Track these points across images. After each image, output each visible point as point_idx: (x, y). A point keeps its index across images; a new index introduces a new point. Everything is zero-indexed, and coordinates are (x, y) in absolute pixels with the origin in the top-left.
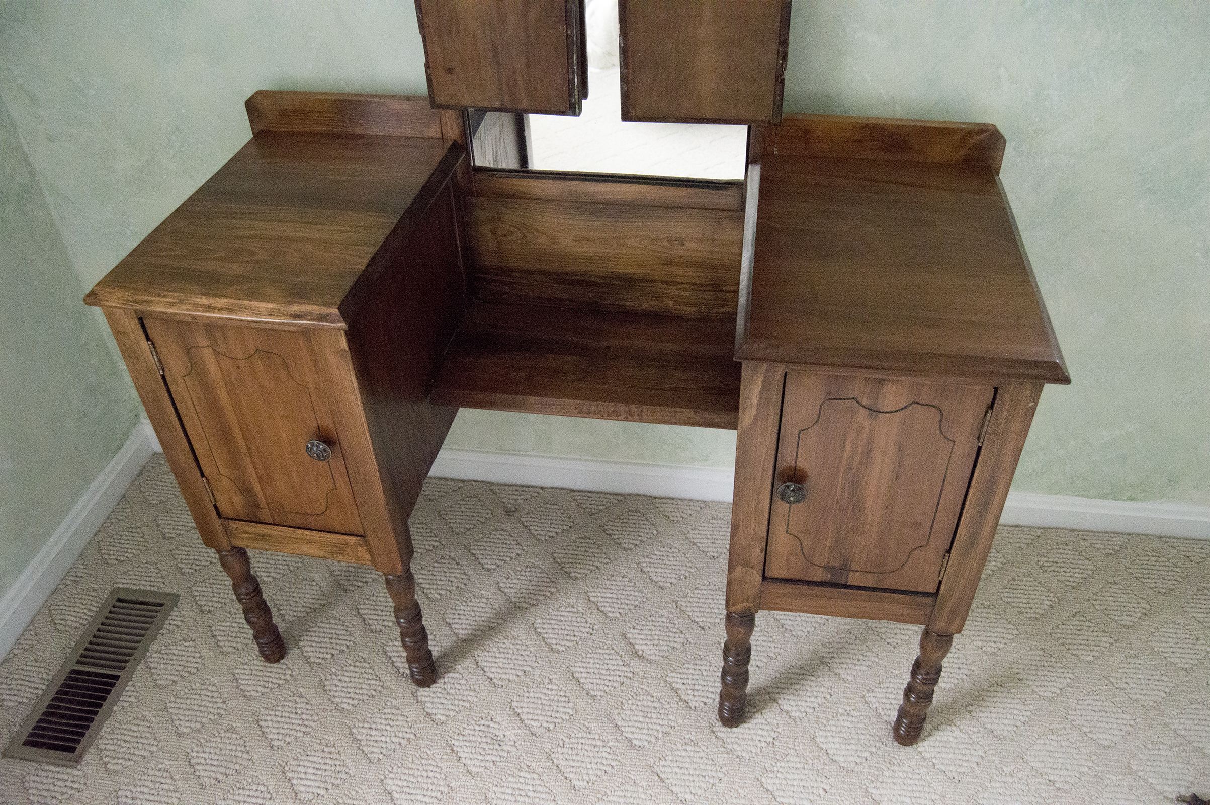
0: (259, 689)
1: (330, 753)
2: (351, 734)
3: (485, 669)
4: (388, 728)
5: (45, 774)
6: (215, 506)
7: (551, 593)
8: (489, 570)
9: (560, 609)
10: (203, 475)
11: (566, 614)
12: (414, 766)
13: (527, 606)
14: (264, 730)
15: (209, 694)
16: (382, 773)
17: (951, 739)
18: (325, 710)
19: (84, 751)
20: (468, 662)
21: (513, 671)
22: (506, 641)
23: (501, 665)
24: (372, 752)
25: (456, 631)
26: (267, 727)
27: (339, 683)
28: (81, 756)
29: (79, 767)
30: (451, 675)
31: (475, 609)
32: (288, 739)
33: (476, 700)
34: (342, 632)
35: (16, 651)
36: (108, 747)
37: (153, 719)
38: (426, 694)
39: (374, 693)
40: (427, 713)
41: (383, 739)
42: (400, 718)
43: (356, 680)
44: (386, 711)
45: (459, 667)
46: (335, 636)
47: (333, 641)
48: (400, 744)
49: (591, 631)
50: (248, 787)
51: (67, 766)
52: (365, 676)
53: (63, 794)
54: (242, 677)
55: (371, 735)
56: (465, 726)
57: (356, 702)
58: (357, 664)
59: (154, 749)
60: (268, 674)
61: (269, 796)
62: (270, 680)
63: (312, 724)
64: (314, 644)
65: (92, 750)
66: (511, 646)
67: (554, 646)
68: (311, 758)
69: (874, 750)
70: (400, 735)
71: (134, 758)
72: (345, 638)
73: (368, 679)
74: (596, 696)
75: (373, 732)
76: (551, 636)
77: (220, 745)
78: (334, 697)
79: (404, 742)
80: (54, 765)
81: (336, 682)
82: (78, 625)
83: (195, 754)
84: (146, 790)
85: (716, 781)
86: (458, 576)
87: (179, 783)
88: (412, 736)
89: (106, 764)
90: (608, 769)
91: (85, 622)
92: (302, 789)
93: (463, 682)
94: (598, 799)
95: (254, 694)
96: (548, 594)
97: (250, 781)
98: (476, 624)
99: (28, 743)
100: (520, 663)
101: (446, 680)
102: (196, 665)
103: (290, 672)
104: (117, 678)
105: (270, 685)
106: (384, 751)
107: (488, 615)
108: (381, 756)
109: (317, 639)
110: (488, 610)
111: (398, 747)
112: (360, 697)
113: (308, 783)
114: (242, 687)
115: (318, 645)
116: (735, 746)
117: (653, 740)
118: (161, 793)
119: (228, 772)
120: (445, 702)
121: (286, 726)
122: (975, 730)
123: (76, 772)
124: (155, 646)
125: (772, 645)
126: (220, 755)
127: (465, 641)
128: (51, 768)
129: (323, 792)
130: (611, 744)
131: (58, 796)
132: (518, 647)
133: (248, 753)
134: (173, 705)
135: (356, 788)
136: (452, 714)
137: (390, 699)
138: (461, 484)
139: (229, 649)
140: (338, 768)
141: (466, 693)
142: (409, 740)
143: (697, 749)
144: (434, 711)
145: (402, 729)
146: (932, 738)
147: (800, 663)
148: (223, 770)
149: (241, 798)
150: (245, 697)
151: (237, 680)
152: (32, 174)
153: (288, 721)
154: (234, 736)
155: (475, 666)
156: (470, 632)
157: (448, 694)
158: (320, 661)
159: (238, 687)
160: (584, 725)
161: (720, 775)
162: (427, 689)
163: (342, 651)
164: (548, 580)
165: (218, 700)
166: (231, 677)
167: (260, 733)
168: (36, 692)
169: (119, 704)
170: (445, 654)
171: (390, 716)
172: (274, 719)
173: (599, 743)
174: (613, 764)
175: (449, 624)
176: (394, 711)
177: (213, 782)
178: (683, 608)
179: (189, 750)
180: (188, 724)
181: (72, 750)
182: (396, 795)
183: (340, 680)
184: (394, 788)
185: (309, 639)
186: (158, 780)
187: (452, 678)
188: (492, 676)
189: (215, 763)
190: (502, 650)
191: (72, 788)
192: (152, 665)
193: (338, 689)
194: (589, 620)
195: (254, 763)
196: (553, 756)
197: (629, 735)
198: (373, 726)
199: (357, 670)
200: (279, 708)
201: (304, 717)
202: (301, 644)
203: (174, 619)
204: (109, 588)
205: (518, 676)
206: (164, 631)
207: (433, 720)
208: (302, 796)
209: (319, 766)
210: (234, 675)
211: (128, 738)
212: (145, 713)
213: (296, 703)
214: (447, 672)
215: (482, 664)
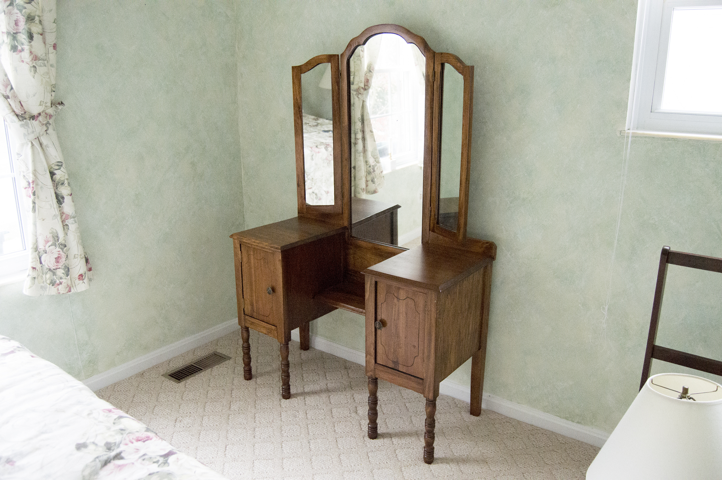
0: (238, 384)
1: (246, 403)
2: (255, 401)
3: (306, 401)
4: (267, 403)
5: (169, 382)
6: (244, 309)
7: (342, 391)
8: (327, 380)
9: (341, 395)
10: (243, 298)
11: (342, 397)
12: (267, 414)
13: (331, 391)
14: (232, 393)
15: (224, 381)
16: (257, 412)
17: (444, 467)
18: (252, 394)
19: (182, 381)
20: (302, 398)
23: (311, 401)
24: (258, 407)
25: (305, 390)
26: (234, 392)
29: (178, 384)
31: (315, 387)
32: (237, 397)
33: (297, 406)
35: (180, 356)
36: (189, 382)
37: (205, 381)
39: (269, 395)
40: (280, 405)
41: (263, 405)
42: (272, 403)
43: (266, 391)
44: (269, 400)
45: (298, 398)
47: (267, 381)
49: (346, 403)
50: (219, 402)
51: (176, 383)
52: (270, 391)
53: (171, 387)
54: (236, 380)
55: (260, 403)
56: (289, 410)
57: (262, 395)
58: (270, 388)
59: (200, 387)
61: (222, 406)
62: (243, 383)
63: (246, 396)
64: (261, 380)
65: (184, 382)
66: (318, 398)
67: (332, 403)
68: (240, 402)
69: (413, 460)
71: (194, 387)
72: (271, 381)
74: (334, 418)
76: (333, 400)
77: (218, 392)
78: (257, 392)
79: (268, 408)
80: (173, 381)
81: (260, 389)
82: (200, 355)
84: (192, 394)
85: (354, 448)
86: (317, 378)
87: (201, 395)
88: (272, 408)
89: (186, 385)
90: (323, 434)
91: (202, 356)
93: (297, 401)
94: (313, 438)
95: (236, 384)
98: (312, 390)
99: (170, 375)
100: (318, 402)
101: (292, 399)
102: (225, 374)
103: (249, 383)
104: (202, 370)
106: (261, 408)
108: (259, 409)
110: (319, 388)
111: (266, 408)
112: (264, 395)
113: (235, 407)
114: (234, 382)
116: (367, 443)
117: (343, 433)
118: (195, 396)
119: (216, 397)
120: (288, 404)
121: (238, 394)
122: (456, 468)
124: (217, 366)
125: (404, 425)
126: (217, 394)
127: (305, 393)
128: (172, 382)
129: (237, 410)
130: (329, 429)
131: (169, 387)
132: (320, 399)
133: (224, 396)
134: (212, 380)
135: (247, 412)
136: (287, 407)
137: (272, 398)
138: (337, 358)
139: (236, 373)
140: (245, 407)
141: (295, 404)
142: (270, 408)
143: (355, 439)
144: (283, 404)
145: (270, 405)
146: (437, 465)
147: (409, 432)
149: (215, 404)
152: (244, 221)
153: (240, 393)
154: (223, 391)
156: (308, 391)
157: (290, 402)
158: (259, 384)
159: (232, 382)
160: (324, 422)
161: (356, 447)
162: (285, 400)
163: (267, 384)
164: (344, 387)
165: (225, 383)
167: (230, 393)
168: (179, 366)
169: (198, 375)
172: (237, 391)
173: (325, 427)
174: (325, 433)
175: (304, 388)
176: (271, 401)
177: (210, 398)
178: (382, 407)
179: (209, 390)
180: (213, 385)
181: (179, 380)
182: (256, 418)
183: (262, 390)
184: (257, 416)
185: (261, 378)
186: (196, 393)
188: (306, 403)
189: (214, 395)
190: (315, 398)
191: (174, 387)
192: (213, 370)
195: (224, 398)
196: (309, 425)
197: (336, 429)
198: (263, 402)
199: (268, 389)
200: (240, 390)
201: (245, 394)
202: (257, 379)
203: (227, 362)
204: (213, 351)
205: (314, 405)
206: (222, 364)
207: (281, 406)
208: (231, 409)
209: (241, 405)
210: (233, 379)
211: (195, 382)
212: (204, 379)
213: (245, 390)
214: (294, 398)
215: (306, 399)
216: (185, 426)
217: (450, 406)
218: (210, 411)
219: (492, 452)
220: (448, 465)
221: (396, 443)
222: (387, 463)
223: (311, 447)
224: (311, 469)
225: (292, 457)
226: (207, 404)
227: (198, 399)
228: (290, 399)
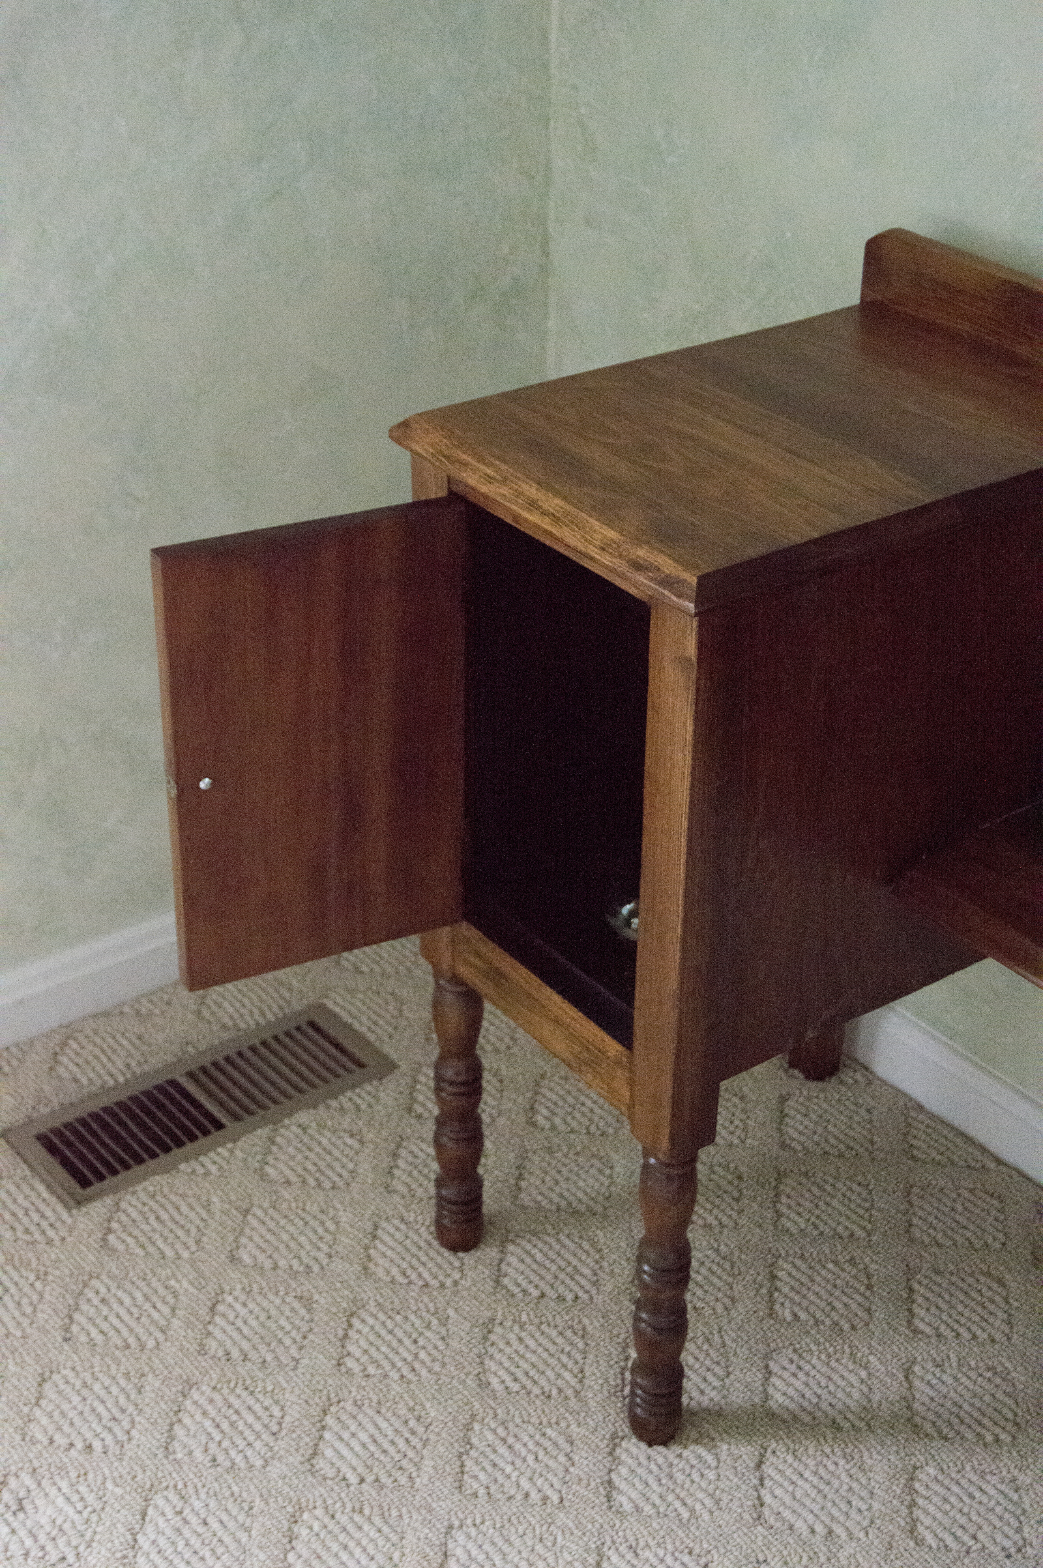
0: (395, 1271)
1: (413, 1433)
2: (468, 1427)
3: (767, 1482)
4: (530, 1459)
5: (27, 1190)
7: (997, 1440)
8: (916, 1331)
9: (988, 1477)
11: (992, 1492)
12: (517, 1543)
13: (931, 1431)
14: (351, 1333)
15: (320, 1230)
16: (461, 1516)
18: (459, 1366)
19: (100, 1195)
20: (746, 1452)
21: (810, 1517)
22: (842, 1462)
23: (798, 1495)
24: (475, 1477)
25: (770, 1390)
26: (359, 1332)
27: (515, 1343)
28: (89, 1199)
29: (74, 1211)
30: (701, 1451)
31: (835, 1377)
32: (371, 1370)
33: (706, 1516)
34: (587, 1272)
35: (126, 1009)
36: (130, 1210)
37: (218, 1214)
38: (634, 1450)
39: (554, 1392)
40: (610, 1482)
41: (509, 1469)
42: (562, 1458)
43: (545, 1355)
44: (549, 1432)
45: (725, 1447)
46: (569, 1269)
47: (562, 1276)
48: (527, 1495)
49: (1013, 1550)
50: (260, 1396)
51: (62, 1201)
52: (564, 1359)
53: (27, 1231)
54: (387, 1238)
55: (495, 1451)
56: (652, 1543)
57: (515, 1387)
58: (569, 1333)
59: (186, 1255)
60: (424, 1259)
61: (275, 1428)
62: (421, 1269)
63: (424, 1372)
64: (528, 1260)
65: (109, 1200)
66: (844, 1477)
67: (921, 1529)
68: (379, 1420)
70: (539, 1482)
71: (151, 1249)
72: (583, 1282)
73: (564, 1366)
75: (502, 1450)
76: (931, 1509)
77: (273, 1312)
78: (492, 1357)
79: (535, 1496)
80: (48, 1187)
81: (512, 1337)
82: (230, 1024)
83: (230, 1299)
84: (127, 1301)
86: (854, 1306)
87: (176, 1322)
88: (555, 1498)
89: (109, 1231)
91: (242, 1026)
92: (329, 1453)
93: (711, 1475)
95: (381, 1273)
96: (989, 1438)
97: (270, 1388)
98: (815, 1401)
99: (44, 1140)
100: (835, 1512)
101: (686, 1453)
102: (336, 1179)
103: (457, 1276)
104: (219, 1126)
105: (414, 1276)
106: (493, 1488)
107: (849, 1401)
108: (482, 1492)
109: (539, 1256)
110: (856, 1395)
111: (519, 1497)
112: (529, 1384)
113: (345, 1452)
114: (372, 1251)
115: (534, 1266)
118: (143, 1319)
119: (252, 1355)
120: (655, 1486)
121: (384, 1349)
123: (65, 1215)
124: (303, 1117)
126: (263, 1325)
127: (772, 1415)
128: (41, 1188)
129: (353, 1479)
131: (20, 1229)
132: (855, 1485)
133: (301, 1348)
134: (259, 1213)
135: (404, 1510)
136: (648, 1509)
137: (570, 1418)
138: (992, 1165)
139: (401, 1188)
140: (404, 1463)
141: (701, 1495)
142: (545, 1499)
144: (623, 1486)
145: (550, 1476)
148: (246, 1345)
149: (236, 1403)
150: (365, 1268)
151: (375, 1237)
153: (395, 1344)
154: (303, 1312)
155: (752, 1465)
156: (792, 1406)
157: (670, 1476)
158: (516, 1290)
159: (367, 1248)
162: (643, 1446)
163: (561, 1299)
164: (1010, 1416)
165: (325, 1248)
166: (369, 1226)
167: (341, 1333)
168: (107, 1078)
169: (193, 1163)
170: (720, 1414)
171: (547, 1444)
172: (378, 1327)
175: (770, 1373)
176: (561, 1441)
177: (220, 1353)
179: (227, 1288)
180: (257, 1252)
181: (85, 1183)
183: (520, 1339)
184: (459, 1552)
185: (529, 1247)
186: (154, 1299)
187: (699, 1457)
188: (768, 1499)
189: (245, 1330)
190: (821, 1471)
191: (43, 1232)
192: (278, 1139)
193: (508, 1350)
194: (1026, 1529)
195: (295, 1369)
198: (510, 1440)
199: (560, 1340)
200: (398, 1318)
201: (422, 1355)
202: (511, 1248)
203: (362, 1095)
204: (312, 998)
205: (813, 1531)
206: (334, 1103)
207: (609, 1498)
208: (320, 1463)
209: (380, 1439)
210: (376, 1227)
211: (164, 1216)
212: (215, 1199)
213: (428, 1327)
214: (696, 1442)
215: (768, 1469)
216: (32, 1554)
218: (198, 1454)
226: (195, 1395)
227: (151, 1344)
228: (676, 1449)
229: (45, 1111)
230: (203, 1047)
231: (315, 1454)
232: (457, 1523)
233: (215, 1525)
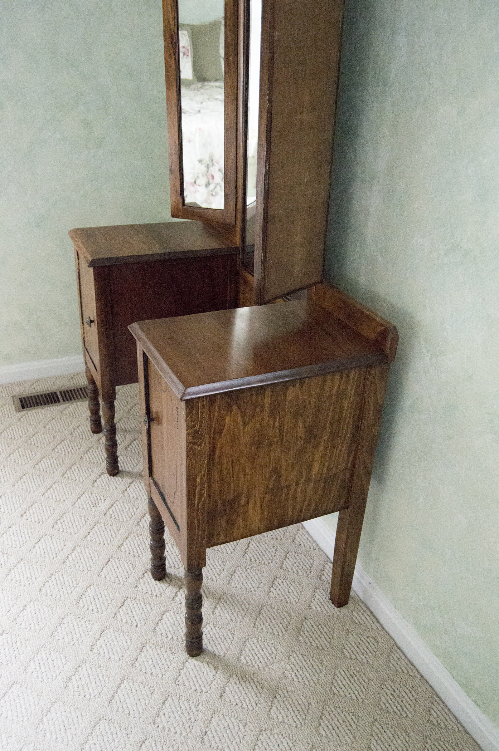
0: (78, 435)
1: (60, 464)
2: (72, 465)
3: (130, 487)
4: (82, 473)
5: (10, 408)
12: (68, 488)
14: (60, 444)
15: (67, 424)
17: (205, 672)
18: (79, 454)
19: (25, 410)
20: (129, 480)
21: (135, 495)
23: (135, 491)
24: (67, 474)
26: (62, 444)
27: (94, 452)
28: (22, 411)
29: (18, 412)
30: (119, 478)
32: (60, 451)
33: (112, 490)
35: (55, 377)
36: (29, 414)
37: (47, 418)
38: (105, 476)
39: (96, 462)
40: (96, 481)
41: (76, 474)
42: (88, 474)
44: (89, 469)
45: (126, 479)
48: (76, 480)
50: (33, 452)
51: (16, 410)
53: (5, 415)
54: (80, 429)
55: (75, 470)
56: (96, 493)
57: (88, 460)
59: (35, 424)
60: (85, 433)
61: (32, 458)
63: (70, 454)
65: (26, 412)
68: (55, 461)
69: (175, 638)
70: (80, 478)
71: (28, 422)
73: (101, 458)
74: (140, 525)
75: (77, 470)
77: (46, 438)
78: (87, 454)
80: (15, 408)
83: (39, 434)
84: (17, 430)
85: (118, 583)
87: (24, 436)
88: (82, 481)
89: (22, 417)
90: (102, 543)
91: (78, 384)
92: (40, 464)
93: (119, 483)
94: (84, 546)
95: (74, 434)
97: (36, 451)
99: (21, 399)
100: (141, 495)
101: (117, 478)
104: (59, 402)
105: (81, 436)
106: (70, 477)
108: (67, 477)
111: (74, 480)
112: (91, 460)
113: (43, 465)
114: (75, 430)
116: (143, 583)
117: (127, 553)
118: (18, 434)
119: (36, 445)
120: (105, 483)
121: (65, 448)
122: (219, 682)
123: (15, 413)
125: (216, 575)
126: (42, 439)
129: (42, 470)
130: (116, 540)
133: (47, 445)
134: (56, 419)
135: (48, 477)
136: (100, 487)
137: (95, 467)
140: (54, 469)
141: (114, 486)
142: (79, 481)
143: (132, 569)
144: (98, 482)
145: (83, 477)
146: (200, 663)
147: (212, 590)
148: (36, 443)
149: (27, 452)
150: (72, 433)
151: (78, 428)
153: (68, 447)
154: (52, 438)
155: (129, 483)
160: (121, 527)
161: (122, 583)
165: (66, 428)
167: (58, 444)
168: (41, 389)
169: (49, 408)
170: (129, 473)
171: (87, 471)
172: (66, 444)
173: (114, 536)
174: (106, 544)
176: (91, 471)
177: (30, 443)
179: (40, 432)
180: (50, 426)
181: (23, 407)
182: (51, 489)
184: (54, 487)
186: (23, 431)
188: (128, 490)
189: (38, 440)
191: (8, 415)
193: (92, 453)
195: (43, 448)
196: (98, 524)
197: (125, 544)
198: (80, 469)
200: (72, 443)
201: (72, 451)
205: (133, 497)
207: (93, 483)
208: (37, 466)
209: (52, 464)
211: (35, 416)
212: (48, 415)
213: (77, 446)
214: (121, 477)
215: (132, 485)
217: (310, 572)
218: (12, 460)
219: (302, 682)
220: (214, 672)
221: (178, 600)
222: (137, 626)
223: (70, 557)
224: (38, 590)
225: (33, 563)
226: (19, 450)
227: (17, 439)
228: (115, 477)
229: (24, 393)
230: (67, 387)
231: (37, 464)
232: (57, 481)
233: (7, 473)
